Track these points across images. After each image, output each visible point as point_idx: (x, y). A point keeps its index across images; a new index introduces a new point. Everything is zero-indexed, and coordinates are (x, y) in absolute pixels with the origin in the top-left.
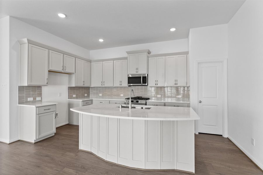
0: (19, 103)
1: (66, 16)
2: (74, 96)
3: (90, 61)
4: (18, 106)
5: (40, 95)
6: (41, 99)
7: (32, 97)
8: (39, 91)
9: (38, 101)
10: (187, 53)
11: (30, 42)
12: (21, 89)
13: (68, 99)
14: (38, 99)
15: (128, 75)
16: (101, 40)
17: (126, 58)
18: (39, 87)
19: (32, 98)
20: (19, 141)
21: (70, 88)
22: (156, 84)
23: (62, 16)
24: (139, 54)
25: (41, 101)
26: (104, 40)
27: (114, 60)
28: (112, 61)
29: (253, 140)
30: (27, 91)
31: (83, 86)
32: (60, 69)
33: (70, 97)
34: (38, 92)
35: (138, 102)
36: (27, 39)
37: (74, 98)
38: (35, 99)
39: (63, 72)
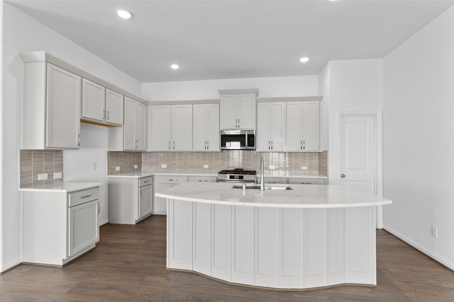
0: (23, 186)
1: (132, 15)
2: (118, 169)
3: (146, 103)
4: (20, 191)
5: (60, 168)
6: (63, 176)
7: (45, 173)
8: (59, 159)
9: (57, 180)
10: (320, 99)
11: (49, 59)
12: (27, 155)
13: (108, 175)
14: (57, 175)
15: (221, 131)
16: (175, 67)
17: (217, 102)
18: (59, 152)
19: (47, 174)
20: (21, 264)
21: (112, 155)
22: (271, 148)
23: (124, 14)
24: (242, 95)
25: (62, 180)
26: (179, 66)
27: (193, 103)
28: (191, 105)
29: (435, 229)
30: (37, 159)
31: (136, 149)
32: (99, 117)
33: (111, 171)
34: (57, 163)
35: (241, 178)
36: (46, 54)
37: (117, 173)
38: (51, 176)
39: (104, 122)
